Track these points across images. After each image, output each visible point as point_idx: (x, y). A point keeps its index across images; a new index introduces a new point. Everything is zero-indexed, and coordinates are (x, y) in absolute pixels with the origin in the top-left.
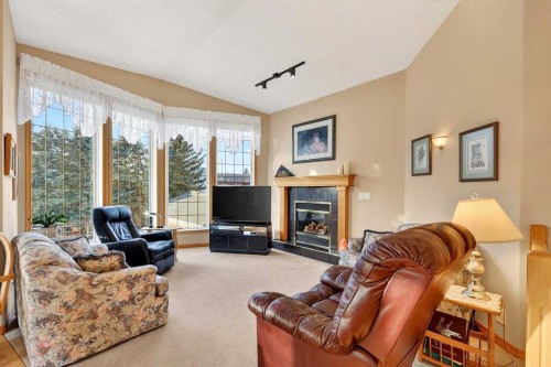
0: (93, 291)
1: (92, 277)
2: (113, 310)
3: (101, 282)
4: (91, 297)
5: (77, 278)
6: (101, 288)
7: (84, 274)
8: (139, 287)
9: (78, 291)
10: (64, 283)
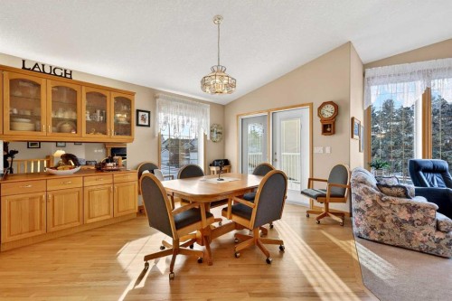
0: (382, 204)
1: (382, 196)
2: (396, 221)
3: (387, 200)
4: (381, 207)
5: (372, 193)
6: (388, 205)
7: (378, 193)
8: (418, 215)
9: (373, 201)
10: (366, 194)
